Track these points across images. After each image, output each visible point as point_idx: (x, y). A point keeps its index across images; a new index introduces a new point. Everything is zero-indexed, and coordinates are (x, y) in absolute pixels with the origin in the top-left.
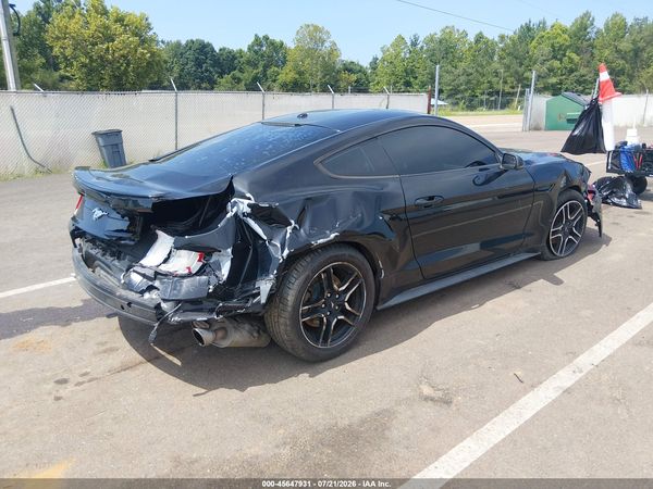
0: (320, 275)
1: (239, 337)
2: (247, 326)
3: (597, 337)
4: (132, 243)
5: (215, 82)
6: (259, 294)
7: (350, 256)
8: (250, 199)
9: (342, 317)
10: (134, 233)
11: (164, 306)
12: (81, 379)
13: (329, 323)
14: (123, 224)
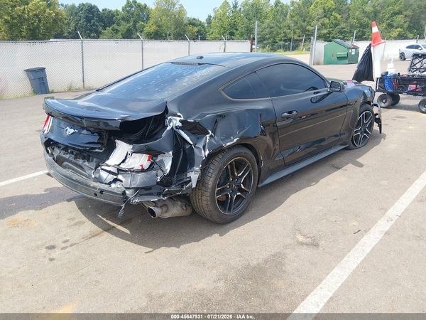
0: (227, 167)
1: (176, 210)
2: (179, 203)
3: (396, 198)
4: (101, 151)
5: (100, 33)
6: (190, 181)
7: (245, 153)
8: (180, 117)
9: (239, 194)
10: (102, 144)
11: (127, 192)
12: (64, 245)
13: (232, 198)
14: (95, 138)
